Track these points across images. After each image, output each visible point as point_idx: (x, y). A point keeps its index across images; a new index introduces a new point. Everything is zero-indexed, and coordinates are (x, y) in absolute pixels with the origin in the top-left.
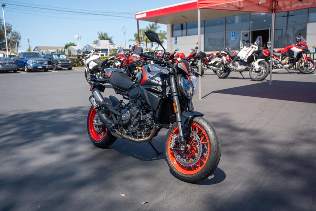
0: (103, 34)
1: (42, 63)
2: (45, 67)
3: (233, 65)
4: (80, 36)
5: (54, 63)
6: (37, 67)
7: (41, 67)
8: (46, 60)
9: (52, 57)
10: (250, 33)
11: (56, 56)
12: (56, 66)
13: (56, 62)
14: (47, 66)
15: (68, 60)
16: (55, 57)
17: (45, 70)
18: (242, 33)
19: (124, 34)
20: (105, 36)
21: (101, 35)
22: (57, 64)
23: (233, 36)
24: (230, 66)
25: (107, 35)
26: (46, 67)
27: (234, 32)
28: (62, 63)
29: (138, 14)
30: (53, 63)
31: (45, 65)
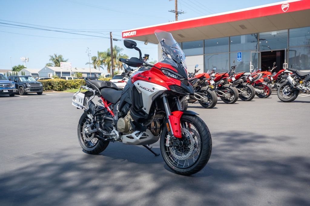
0: (57, 56)
1: (8, 86)
2: (12, 90)
3: (306, 86)
5: (22, 87)
6: (3, 91)
7: (7, 91)
8: (13, 83)
9: (19, 79)
10: (259, 53)
11: (24, 78)
12: (24, 90)
13: (24, 85)
14: (15, 90)
15: (39, 83)
16: (22, 79)
17: (12, 94)
18: (252, 53)
19: (89, 56)
20: (60, 59)
21: (54, 57)
22: (25, 87)
23: (239, 57)
24: (301, 86)
25: (62, 58)
26: (14, 92)
27: (240, 53)
28: (32, 86)
29: (125, 32)
30: (20, 87)
31: (12, 88)
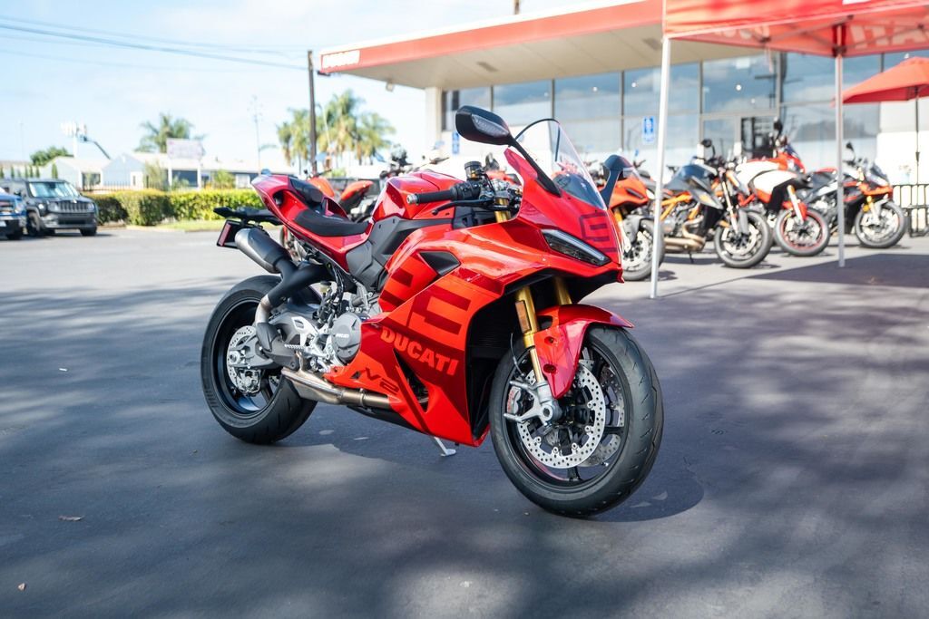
4: (81, 127)
5: (34, 211)
9: (28, 191)
11: (41, 187)
12: (41, 221)
15: (86, 203)
16: (37, 190)
19: (256, 121)
22: (44, 212)
23: (649, 130)
27: (651, 120)
28: (64, 211)
29: (329, 54)
30: (30, 212)
